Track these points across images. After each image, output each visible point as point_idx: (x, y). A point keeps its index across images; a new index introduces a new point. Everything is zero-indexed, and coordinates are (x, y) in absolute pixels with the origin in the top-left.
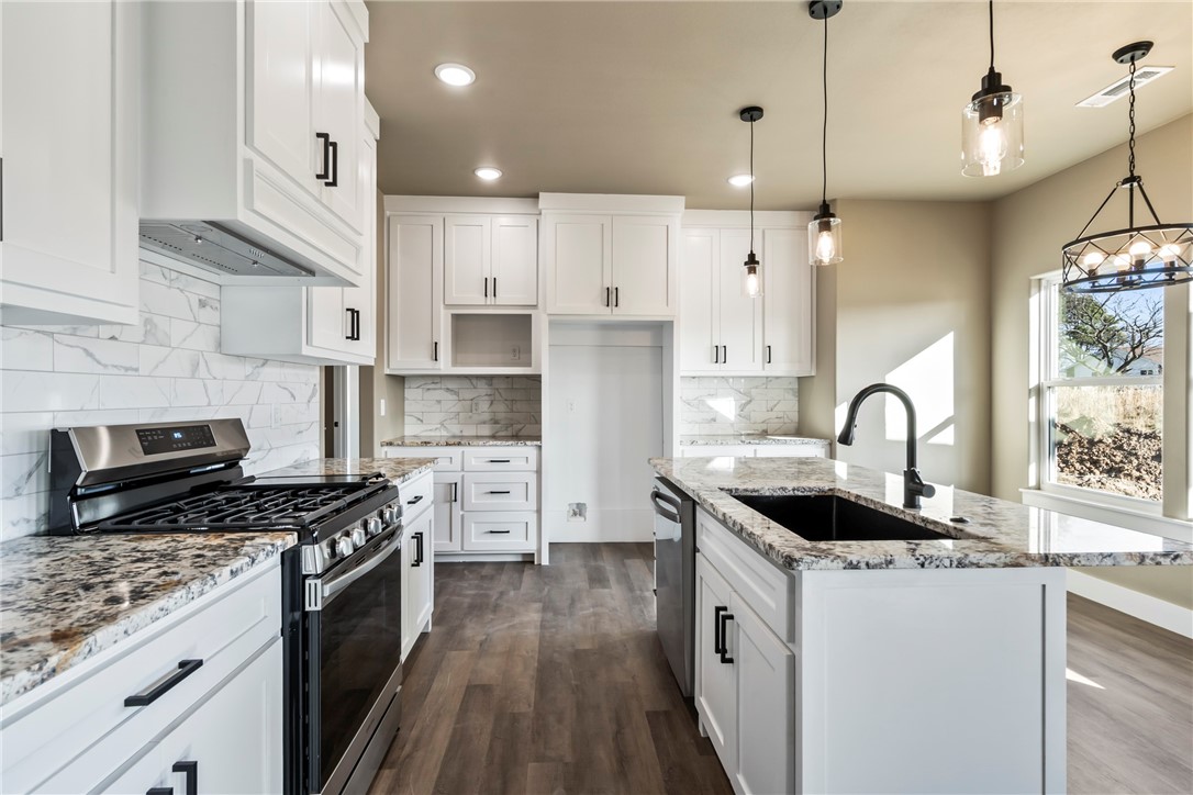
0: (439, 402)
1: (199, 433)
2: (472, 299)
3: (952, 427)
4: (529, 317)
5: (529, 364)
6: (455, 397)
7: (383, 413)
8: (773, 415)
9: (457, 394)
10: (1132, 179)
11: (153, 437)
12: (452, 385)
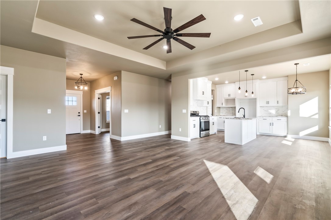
1: (196, 112)
2: (227, 97)
3: (318, 115)
4: (235, 99)
5: (235, 105)
7: (216, 112)
8: (284, 113)
10: (297, 80)
11: (194, 112)
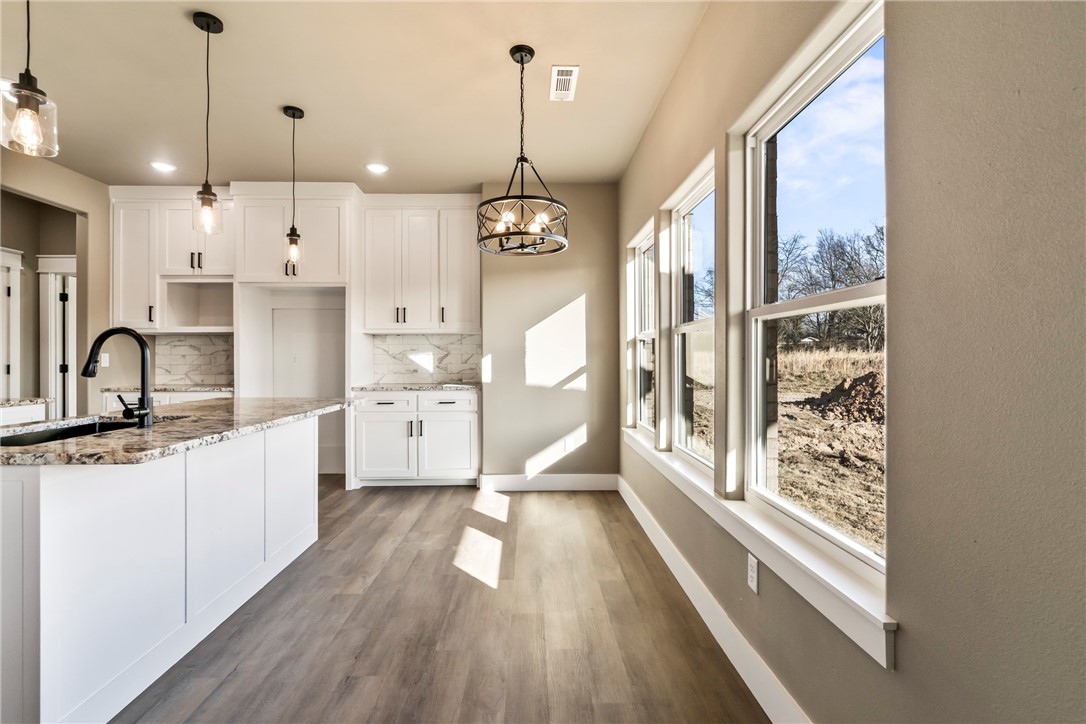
0: (184, 356)
3: (585, 375)
4: (231, 283)
5: (228, 324)
6: (197, 352)
8: (467, 366)
9: (198, 349)
12: (194, 342)
